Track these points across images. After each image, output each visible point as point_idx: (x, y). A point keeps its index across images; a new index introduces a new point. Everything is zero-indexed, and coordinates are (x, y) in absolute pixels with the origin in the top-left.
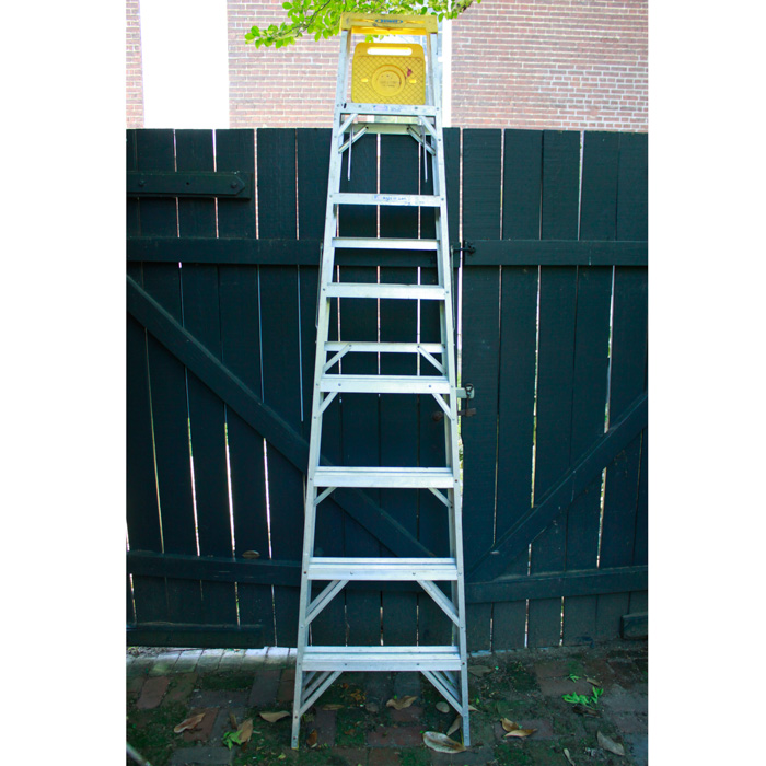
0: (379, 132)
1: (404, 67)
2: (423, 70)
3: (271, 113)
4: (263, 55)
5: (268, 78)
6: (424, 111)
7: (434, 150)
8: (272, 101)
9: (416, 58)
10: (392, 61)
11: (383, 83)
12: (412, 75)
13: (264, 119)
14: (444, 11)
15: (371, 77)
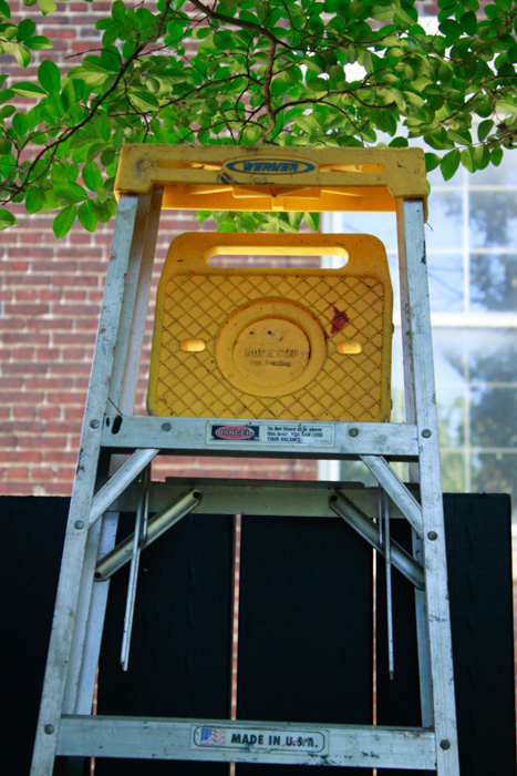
0: (238, 510)
1: (322, 305)
2: (386, 314)
3: (59, 457)
4: (45, 310)
5: (56, 368)
6: (381, 439)
7: (420, 567)
8: (64, 428)
9: (361, 278)
10: (284, 288)
11: (254, 354)
12: (348, 330)
13: (38, 473)
14: (461, 148)
15: (215, 338)
